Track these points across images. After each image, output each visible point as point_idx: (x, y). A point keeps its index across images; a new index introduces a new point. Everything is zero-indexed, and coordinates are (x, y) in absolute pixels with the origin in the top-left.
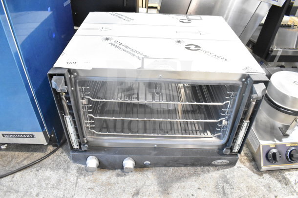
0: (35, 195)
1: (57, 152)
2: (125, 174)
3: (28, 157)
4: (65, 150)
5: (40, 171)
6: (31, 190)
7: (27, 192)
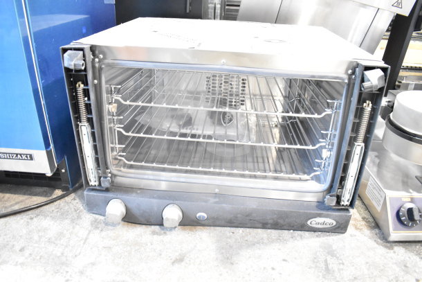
0: (18, 250)
1: (66, 198)
2: (165, 233)
3: (22, 201)
4: (79, 196)
5: (35, 219)
6: (15, 243)
7: (8, 245)
